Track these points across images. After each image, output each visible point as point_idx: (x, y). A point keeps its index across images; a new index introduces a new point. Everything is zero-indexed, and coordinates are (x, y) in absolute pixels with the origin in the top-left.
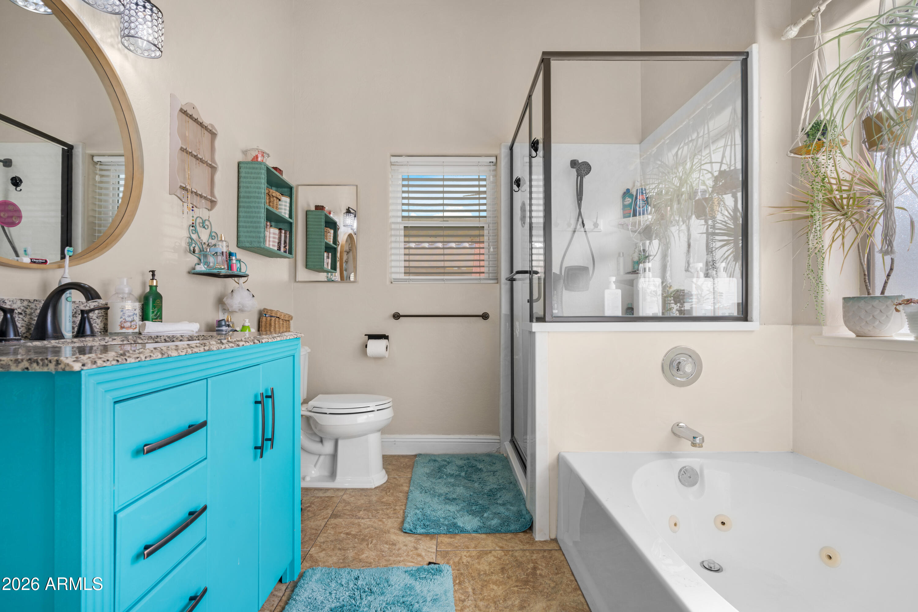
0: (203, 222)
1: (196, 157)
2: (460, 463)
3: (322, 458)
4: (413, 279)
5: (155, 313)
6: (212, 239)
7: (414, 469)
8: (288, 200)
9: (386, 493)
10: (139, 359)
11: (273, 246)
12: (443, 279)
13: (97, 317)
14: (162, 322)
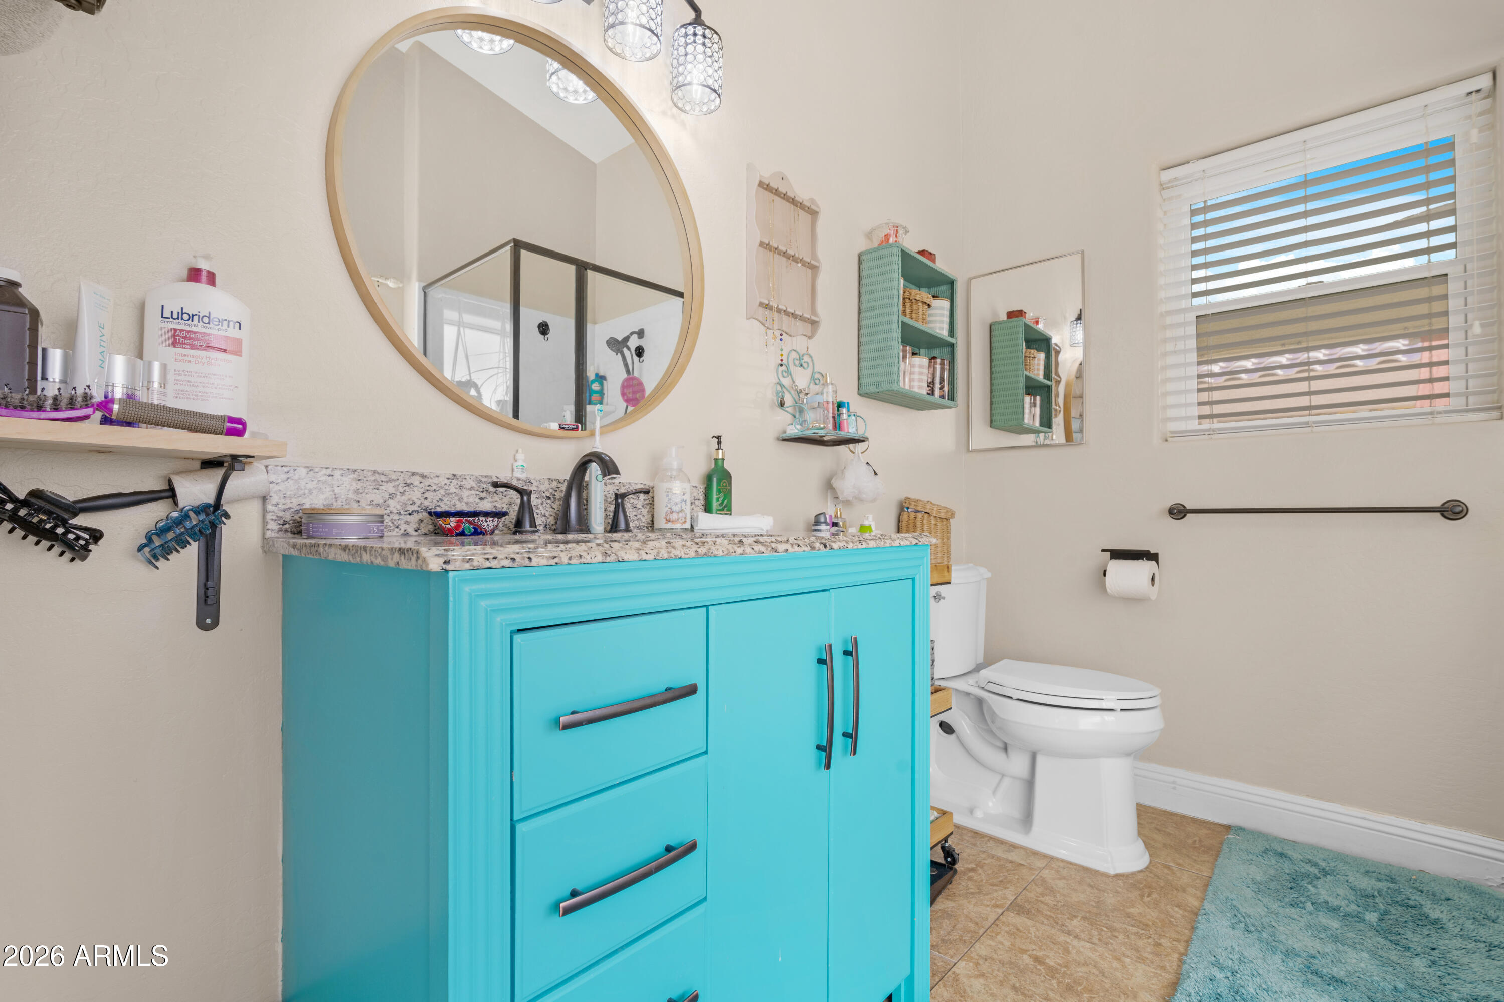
0: (801, 358)
1: (784, 254)
3: (1007, 781)
4: (1219, 429)
5: (721, 500)
6: (816, 384)
7: (1220, 860)
8: (946, 304)
9: (1142, 896)
10: (556, 560)
11: (920, 387)
12: (1308, 423)
13: (643, 506)
14: (731, 514)
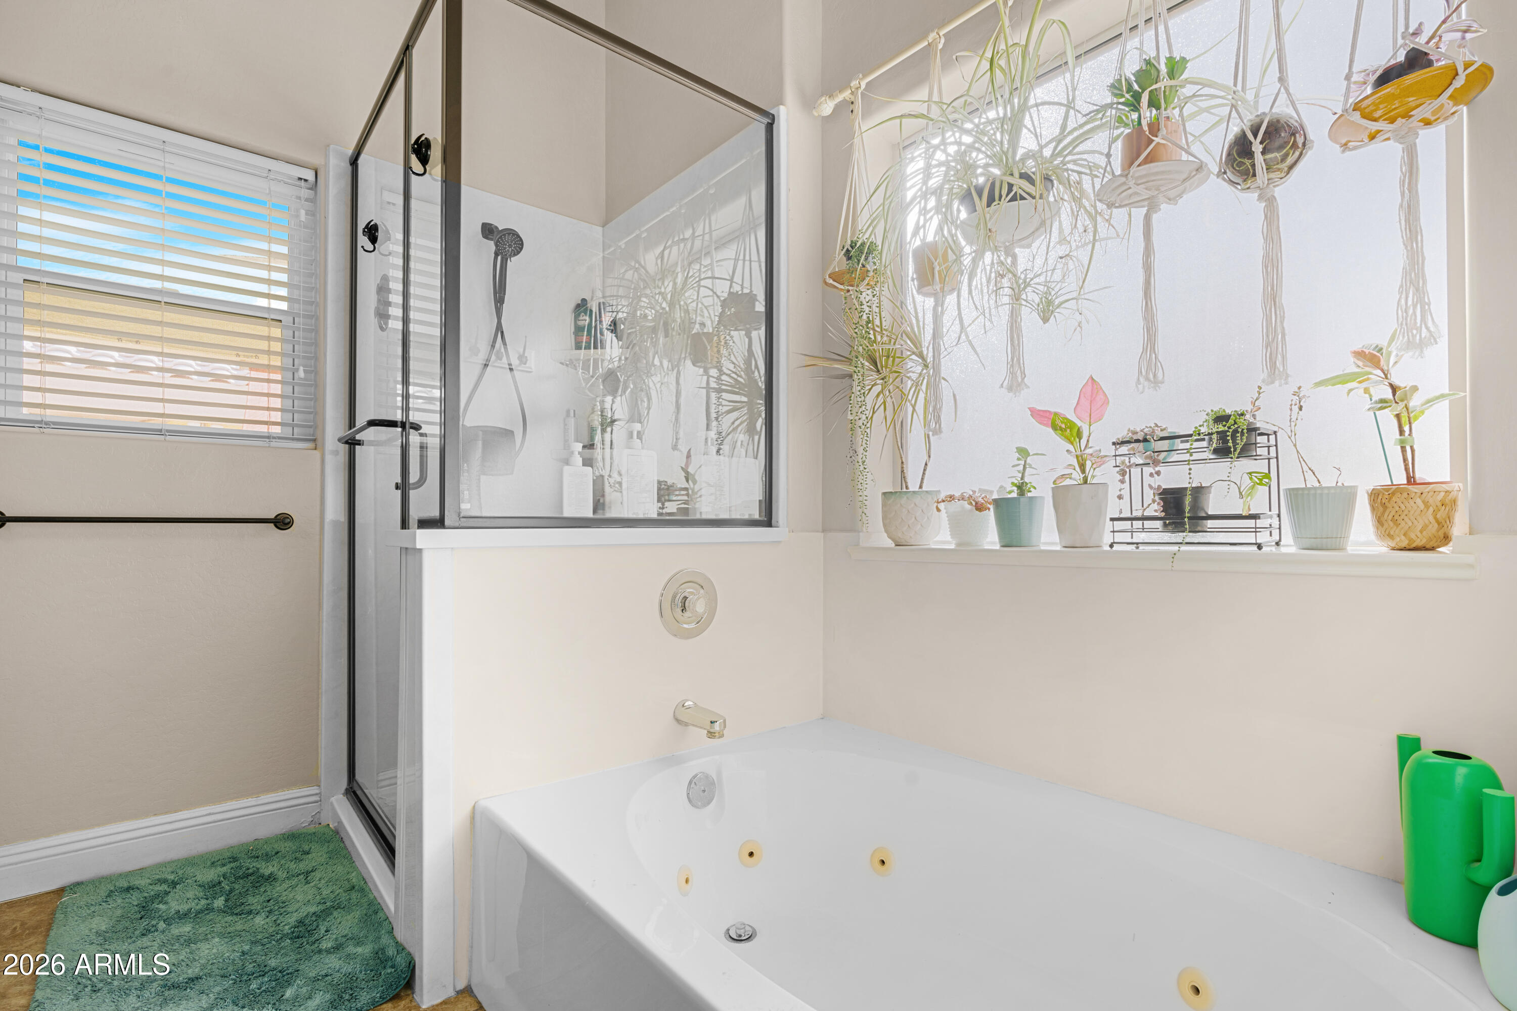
2: (210, 875)
4: (55, 423)
7: (52, 933)
12: (160, 430)
